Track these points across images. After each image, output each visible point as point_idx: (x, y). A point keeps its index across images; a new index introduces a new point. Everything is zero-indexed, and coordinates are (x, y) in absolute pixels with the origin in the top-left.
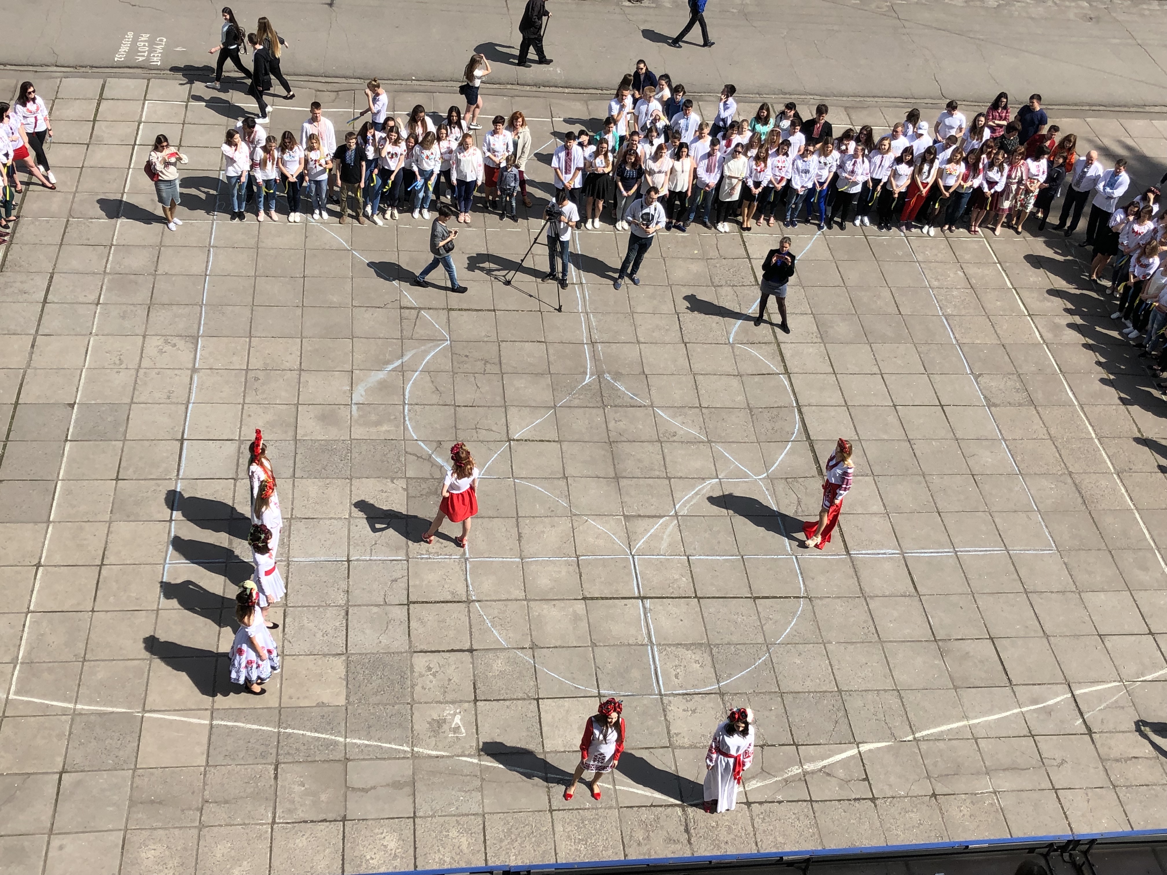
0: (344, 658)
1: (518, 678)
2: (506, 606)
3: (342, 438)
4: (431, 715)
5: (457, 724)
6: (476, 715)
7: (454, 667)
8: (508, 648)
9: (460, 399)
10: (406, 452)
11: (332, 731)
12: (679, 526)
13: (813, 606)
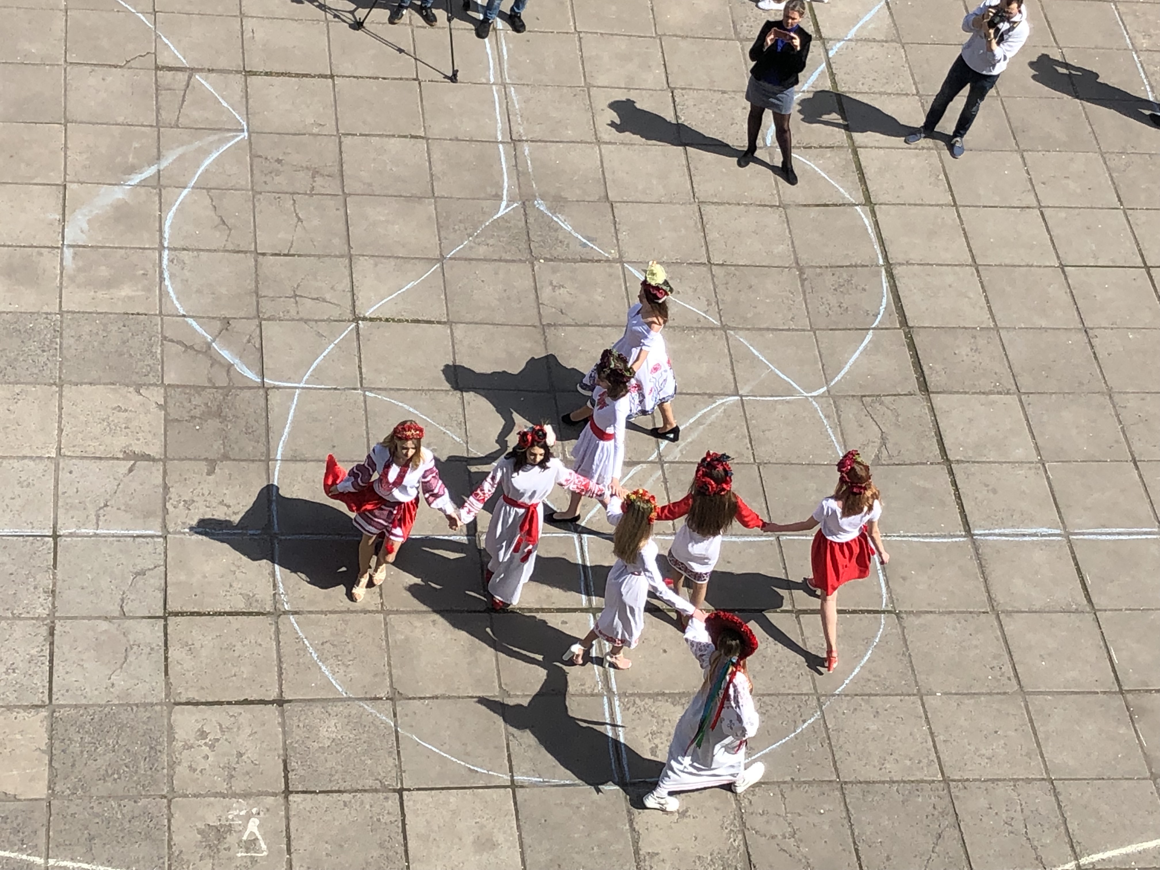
0: (44, 713)
1: (365, 752)
2: (346, 622)
3: (46, 309)
4: (203, 818)
5: (252, 833)
6: (288, 818)
7: (248, 731)
8: (349, 699)
9: (265, 243)
10: (165, 338)
11: (22, 846)
12: (665, 481)
13: (903, 628)
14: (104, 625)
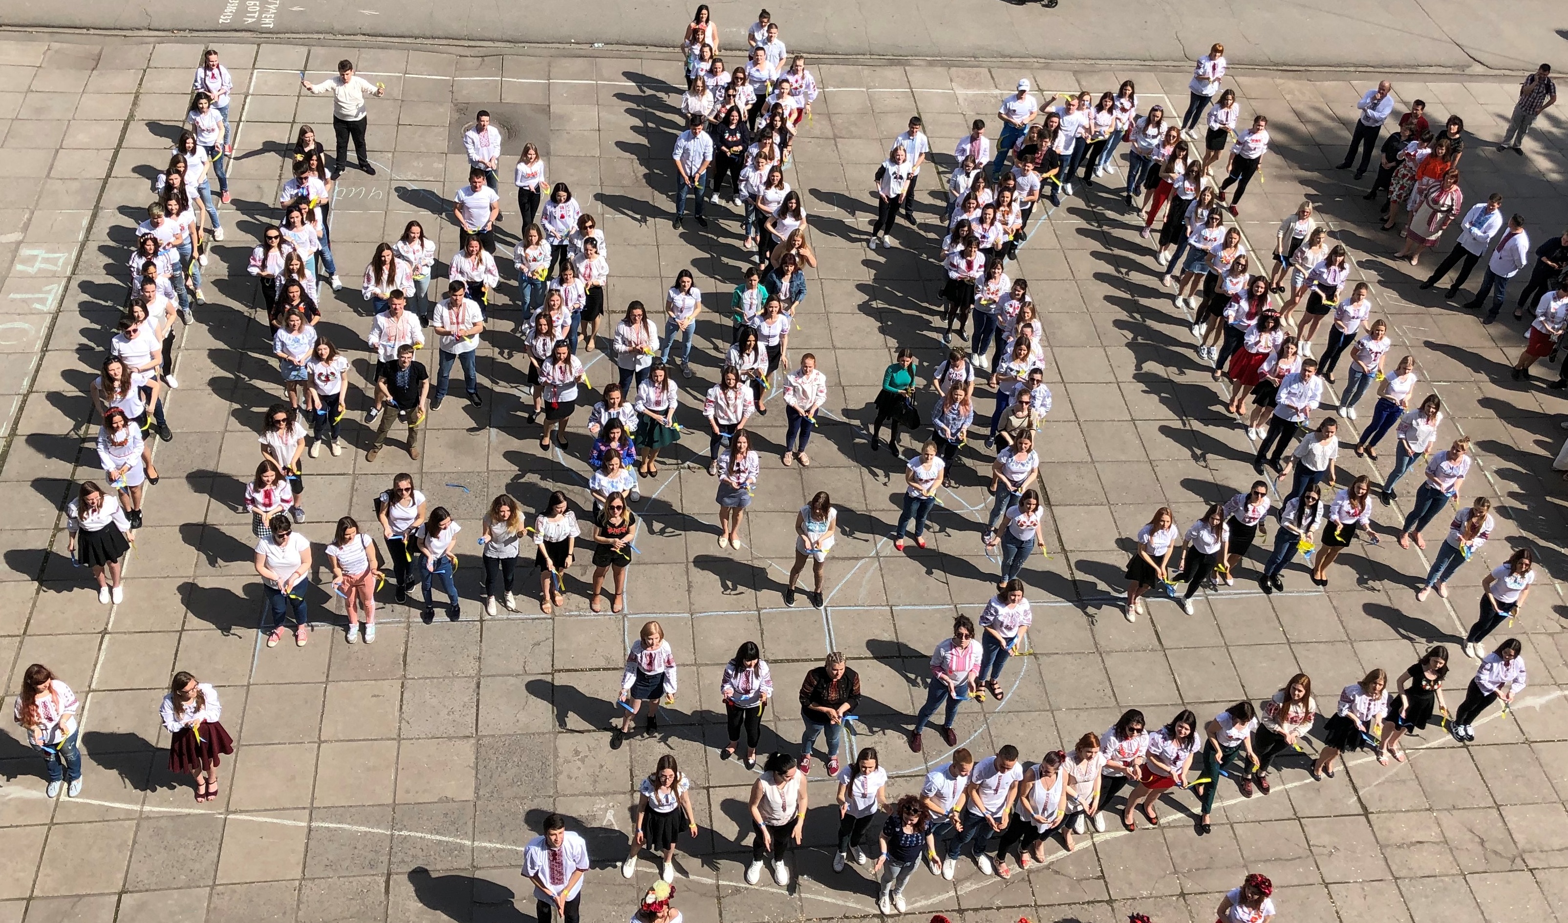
0: (473, 741)
3: (477, 470)
4: (577, 811)
5: (609, 820)
8: (673, 725)
11: (457, 832)
12: (881, 569)
13: (1039, 665)
14: (512, 680)
